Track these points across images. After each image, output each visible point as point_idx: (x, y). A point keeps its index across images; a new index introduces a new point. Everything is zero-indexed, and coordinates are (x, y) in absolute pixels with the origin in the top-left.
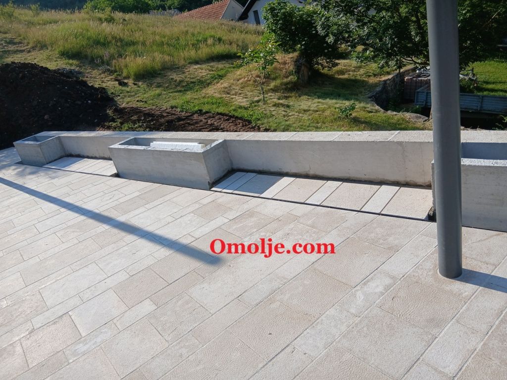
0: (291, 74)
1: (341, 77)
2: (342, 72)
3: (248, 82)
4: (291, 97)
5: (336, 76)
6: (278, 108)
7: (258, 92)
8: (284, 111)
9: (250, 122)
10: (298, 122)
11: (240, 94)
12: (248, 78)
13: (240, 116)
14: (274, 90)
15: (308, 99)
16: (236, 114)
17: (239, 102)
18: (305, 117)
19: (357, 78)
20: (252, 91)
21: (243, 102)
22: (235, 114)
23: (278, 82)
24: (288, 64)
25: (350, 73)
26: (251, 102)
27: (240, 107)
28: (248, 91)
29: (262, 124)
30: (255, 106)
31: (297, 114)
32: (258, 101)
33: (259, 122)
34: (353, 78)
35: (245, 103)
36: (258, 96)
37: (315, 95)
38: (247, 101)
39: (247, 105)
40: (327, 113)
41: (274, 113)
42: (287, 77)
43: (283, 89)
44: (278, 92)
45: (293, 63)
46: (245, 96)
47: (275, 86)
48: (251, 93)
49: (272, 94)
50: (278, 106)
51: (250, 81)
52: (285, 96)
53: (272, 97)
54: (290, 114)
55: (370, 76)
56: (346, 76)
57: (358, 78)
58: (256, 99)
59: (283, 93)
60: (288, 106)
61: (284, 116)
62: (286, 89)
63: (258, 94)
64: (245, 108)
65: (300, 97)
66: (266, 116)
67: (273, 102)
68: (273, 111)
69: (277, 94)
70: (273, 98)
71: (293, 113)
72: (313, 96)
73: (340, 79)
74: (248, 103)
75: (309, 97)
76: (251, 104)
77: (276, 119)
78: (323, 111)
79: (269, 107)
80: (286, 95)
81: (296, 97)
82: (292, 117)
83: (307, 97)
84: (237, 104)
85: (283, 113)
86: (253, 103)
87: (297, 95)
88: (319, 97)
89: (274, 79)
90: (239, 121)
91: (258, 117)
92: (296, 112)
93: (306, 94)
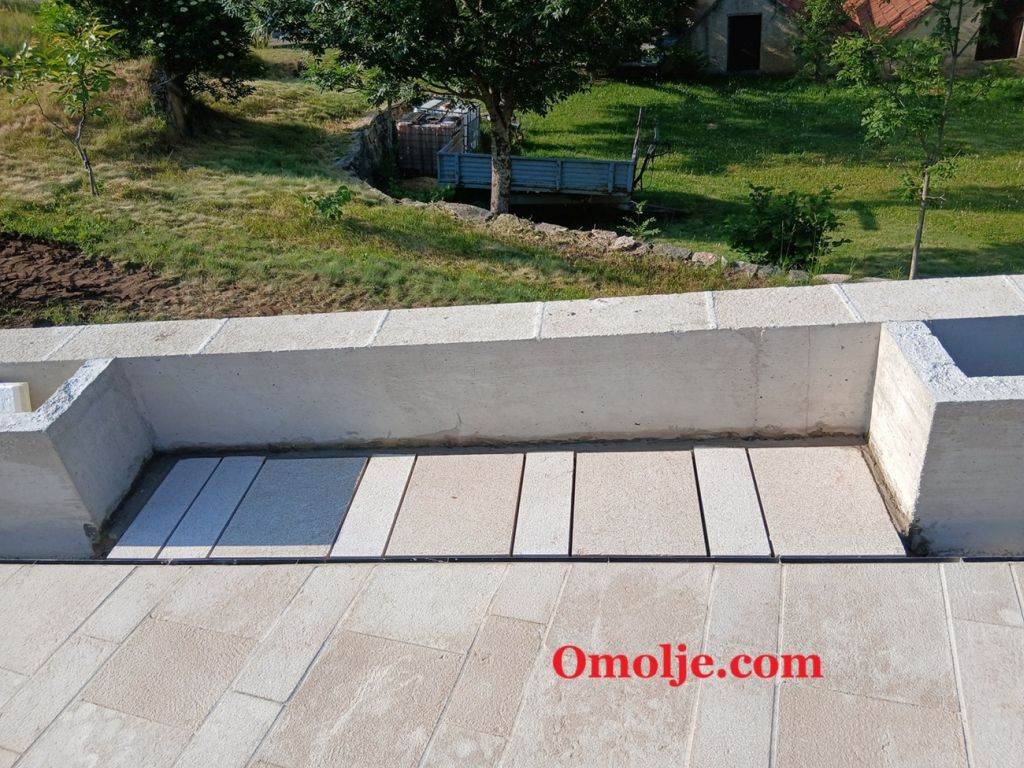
0: (145, 111)
1: (259, 119)
2: (259, 109)
3: (26, 134)
4: (163, 171)
5: (249, 118)
6: (142, 204)
7: (65, 159)
8: (164, 211)
9: (73, 249)
10: (212, 238)
11: (12, 167)
12: (23, 123)
13: (35, 232)
14: (111, 153)
15: (211, 175)
16: (23, 229)
17: (18, 191)
18: (228, 224)
19: (296, 122)
20: (46, 159)
21: (31, 191)
22: (19, 229)
23: (115, 133)
24: (132, 85)
25: (280, 110)
26: (56, 190)
27: (29, 207)
28: (34, 159)
29: (115, 251)
30: (73, 200)
31: (202, 216)
32: (75, 186)
33: (101, 246)
34: (288, 122)
35: (36, 193)
36: (69, 173)
37: (223, 165)
38: (44, 188)
39: (47, 198)
40: (278, 210)
41: (135, 217)
42: (137, 120)
43: (132, 151)
44: (122, 160)
45: (144, 84)
46: (29, 174)
47: (111, 144)
48: (46, 165)
49: (107, 165)
50: (140, 198)
51: (29, 130)
52: (143, 169)
53: (109, 174)
54: (183, 218)
55: (322, 118)
56: (270, 118)
57: (300, 121)
58: (66, 180)
59: (136, 160)
60: (168, 197)
61: (170, 224)
62: (142, 150)
63: (67, 166)
64: (42, 207)
65: (185, 169)
66: (116, 229)
67: (120, 185)
68: (132, 210)
69: (118, 162)
70: (117, 176)
71: (192, 214)
72: (219, 169)
73: (260, 123)
74: (47, 194)
75: (210, 171)
76: (58, 195)
77: (147, 233)
78: (267, 205)
79: (114, 200)
80: (146, 166)
81: (175, 171)
82: (192, 225)
83: (203, 169)
84: (14, 196)
85: (164, 215)
86: (63, 191)
87: (176, 166)
88: (236, 171)
89: (103, 124)
90: (37, 247)
91: (94, 233)
92: (198, 212)
93: (196, 164)
